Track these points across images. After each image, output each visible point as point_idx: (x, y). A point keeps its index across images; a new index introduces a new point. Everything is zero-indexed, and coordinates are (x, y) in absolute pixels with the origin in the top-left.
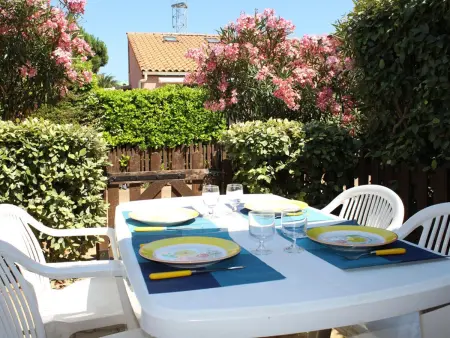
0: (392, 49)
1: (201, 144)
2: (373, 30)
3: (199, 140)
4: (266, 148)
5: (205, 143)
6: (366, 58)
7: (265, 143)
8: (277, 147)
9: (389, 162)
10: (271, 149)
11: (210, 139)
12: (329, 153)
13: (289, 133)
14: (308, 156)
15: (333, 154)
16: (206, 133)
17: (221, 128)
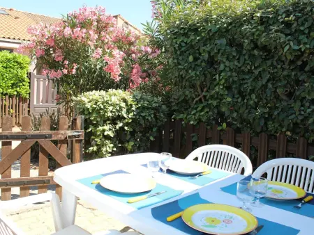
0: (198, 50)
1: (7, 97)
2: (185, 35)
3: (6, 94)
4: (111, 112)
5: (11, 96)
6: (178, 53)
7: (111, 108)
8: (118, 111)
9: (192, 123)
10: (114, 112)
11: (15, 93)
12: (150, 115)
13: (125, 101)
14: (138, 117)
15: (152, 116)
16: (12, 88)
17: (24, 85)
